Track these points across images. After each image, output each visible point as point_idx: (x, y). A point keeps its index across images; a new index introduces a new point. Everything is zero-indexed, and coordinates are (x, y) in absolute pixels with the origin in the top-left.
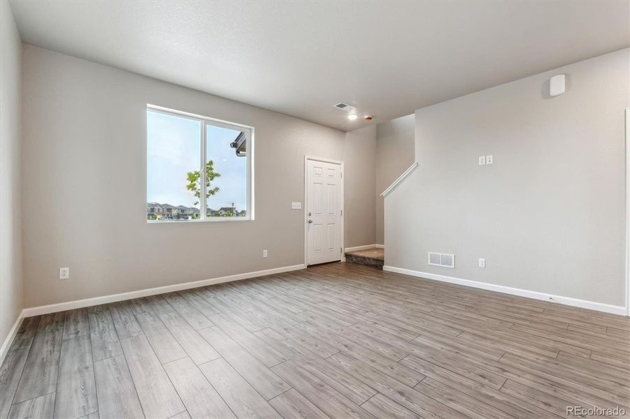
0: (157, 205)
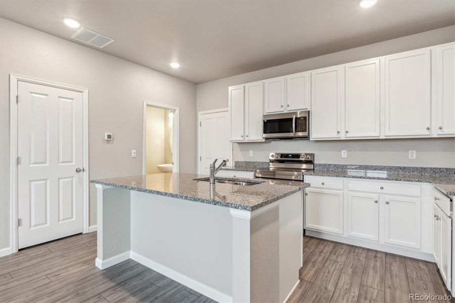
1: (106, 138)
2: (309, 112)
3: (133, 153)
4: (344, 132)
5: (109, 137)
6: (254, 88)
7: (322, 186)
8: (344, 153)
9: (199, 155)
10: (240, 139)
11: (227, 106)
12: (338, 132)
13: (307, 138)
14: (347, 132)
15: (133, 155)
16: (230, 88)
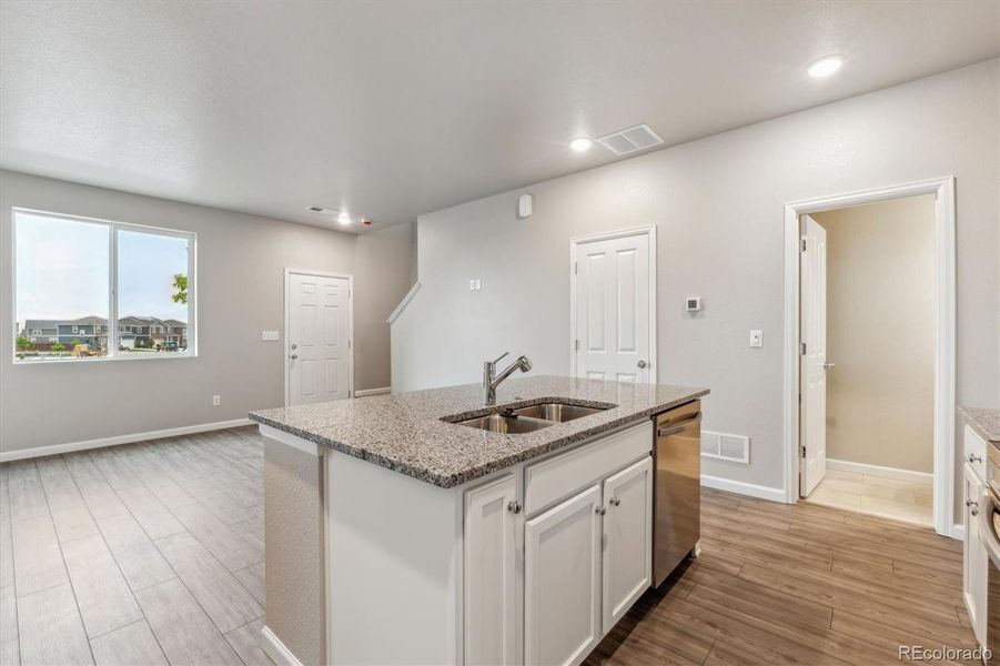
0: (154, 321)
1: (687, 308)
3: (752, 337)
5: (692, 304)
15: (753, 341)
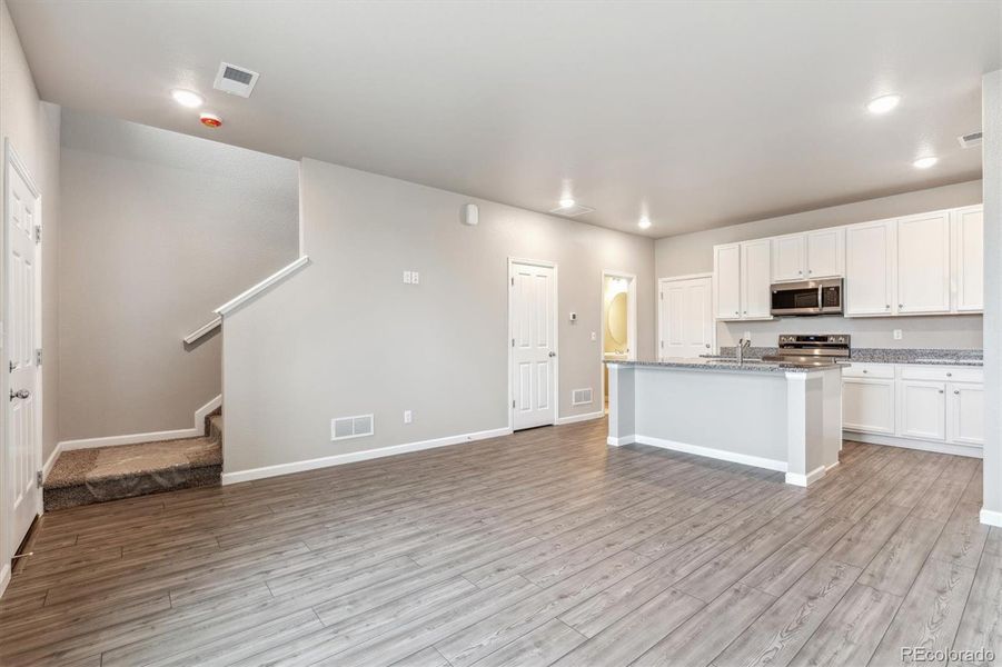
1: (571, 318)
2: (842, 280)
3: (592, 336)
4: (897, 306)
5: (574, 317)
6: (756, 249)
7: (863, 374)
8: (898, 334)
9: (660, 339)
10: (732, 316)
11: (712, 270)
12: (888, 307)
13: (840, 314)
14: (901, 306)
15: (593, 338)
16: (716, 248)
